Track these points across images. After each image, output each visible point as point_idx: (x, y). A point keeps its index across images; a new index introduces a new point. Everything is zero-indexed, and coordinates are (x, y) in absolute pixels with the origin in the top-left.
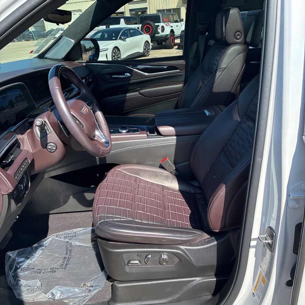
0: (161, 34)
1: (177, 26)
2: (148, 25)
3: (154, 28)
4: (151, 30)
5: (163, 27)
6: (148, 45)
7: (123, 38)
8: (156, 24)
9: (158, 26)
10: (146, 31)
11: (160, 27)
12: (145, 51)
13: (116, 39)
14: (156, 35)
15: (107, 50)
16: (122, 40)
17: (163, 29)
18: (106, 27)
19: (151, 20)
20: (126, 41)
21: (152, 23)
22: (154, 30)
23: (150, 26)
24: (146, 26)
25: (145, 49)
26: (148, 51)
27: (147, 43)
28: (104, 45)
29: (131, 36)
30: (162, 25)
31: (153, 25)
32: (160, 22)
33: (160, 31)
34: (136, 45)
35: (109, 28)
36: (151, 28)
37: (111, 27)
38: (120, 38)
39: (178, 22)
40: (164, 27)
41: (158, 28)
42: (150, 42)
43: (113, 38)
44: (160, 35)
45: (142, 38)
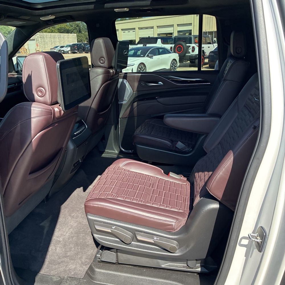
0: (192, 53)
1: (209, 47)
2: (180, 46)
3: (185, 48)
4: (182, 50)
5: (193, 48)
6: (175, 62)
7: (150, 55)
8: (187, 45)
9: (190, 46)
10: (177, 50)
11: (191, 48)
12: (172, 68)
13: (144, 56)
14: (187, 54)
15: (133, 65)
16: (149, 57)
17: (193, 49)
18: (143, 46)
19: (184, 41)
20: (153, 58)
21: (183, 44)
22: (185, 50)
23: (182, 47)
24: (179, 46)
25: (172, 66)
26: (175, 68)
27: (174, 61)
28: (132, 60)
29: (159, 54)
30: (193, 46)
31: (184, 45)
32: (191, 43)
33: (190, 51)
34: (164, 62)
35: (146, 46)
36: (182, 48)
37: (148, 45)
38: (148, 56)
39: (211, 44)
40: (195, 47)
41: (189, 48)
42: (178, 60)
43: (142, 55)
44: (190, 54)
45: (169, 57)
